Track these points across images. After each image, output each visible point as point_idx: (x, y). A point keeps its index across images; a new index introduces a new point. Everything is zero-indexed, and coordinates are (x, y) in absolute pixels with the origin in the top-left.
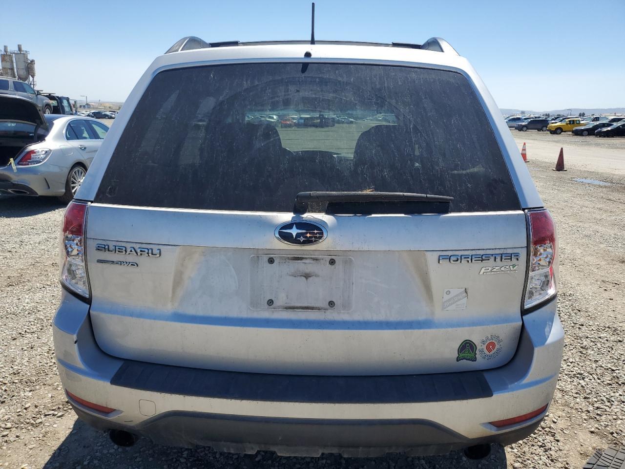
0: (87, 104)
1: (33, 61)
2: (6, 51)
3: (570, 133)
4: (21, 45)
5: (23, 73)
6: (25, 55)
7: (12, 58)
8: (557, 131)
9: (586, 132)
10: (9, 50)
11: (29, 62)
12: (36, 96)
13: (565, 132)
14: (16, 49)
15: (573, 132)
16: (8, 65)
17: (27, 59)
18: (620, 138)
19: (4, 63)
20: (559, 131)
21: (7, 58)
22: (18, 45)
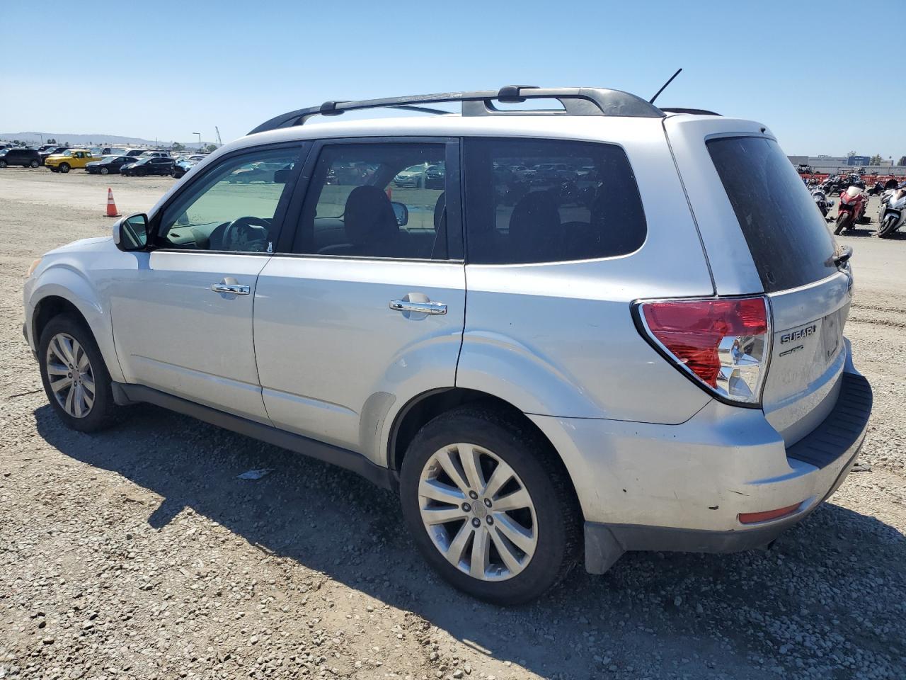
3: (83, 170)
8: (62, 168)
9: (105, 170)
13: (74, 169)
15: (87, 169)
18: (155, 178)
20: (65, 168)
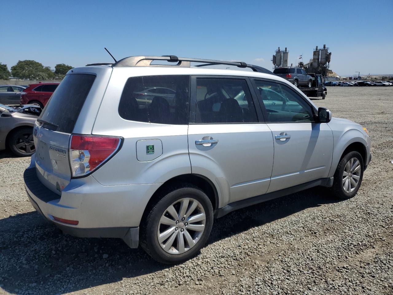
0: (359, 77)
1: (330, 54)
2: (317, 49)
4: (325, 45)
5: (323, 60)
6: (326, 51)
7: (319, 53)
10: (318, 49)
11: (328, 54)
12: (306, 75)
14: (322, 48)
16: (316, 57)
17: (328, 52)
19: (315, 56)
21: (317, 53)
22: (324, 45)
